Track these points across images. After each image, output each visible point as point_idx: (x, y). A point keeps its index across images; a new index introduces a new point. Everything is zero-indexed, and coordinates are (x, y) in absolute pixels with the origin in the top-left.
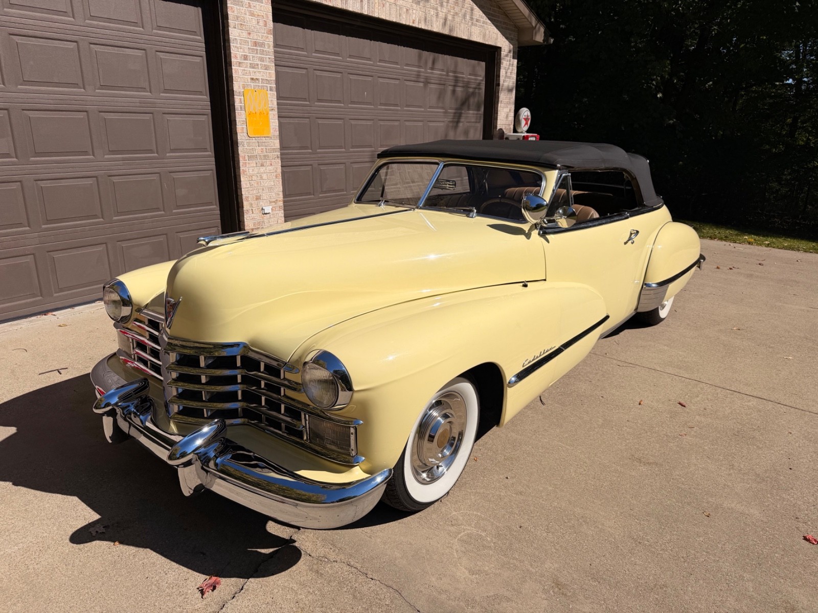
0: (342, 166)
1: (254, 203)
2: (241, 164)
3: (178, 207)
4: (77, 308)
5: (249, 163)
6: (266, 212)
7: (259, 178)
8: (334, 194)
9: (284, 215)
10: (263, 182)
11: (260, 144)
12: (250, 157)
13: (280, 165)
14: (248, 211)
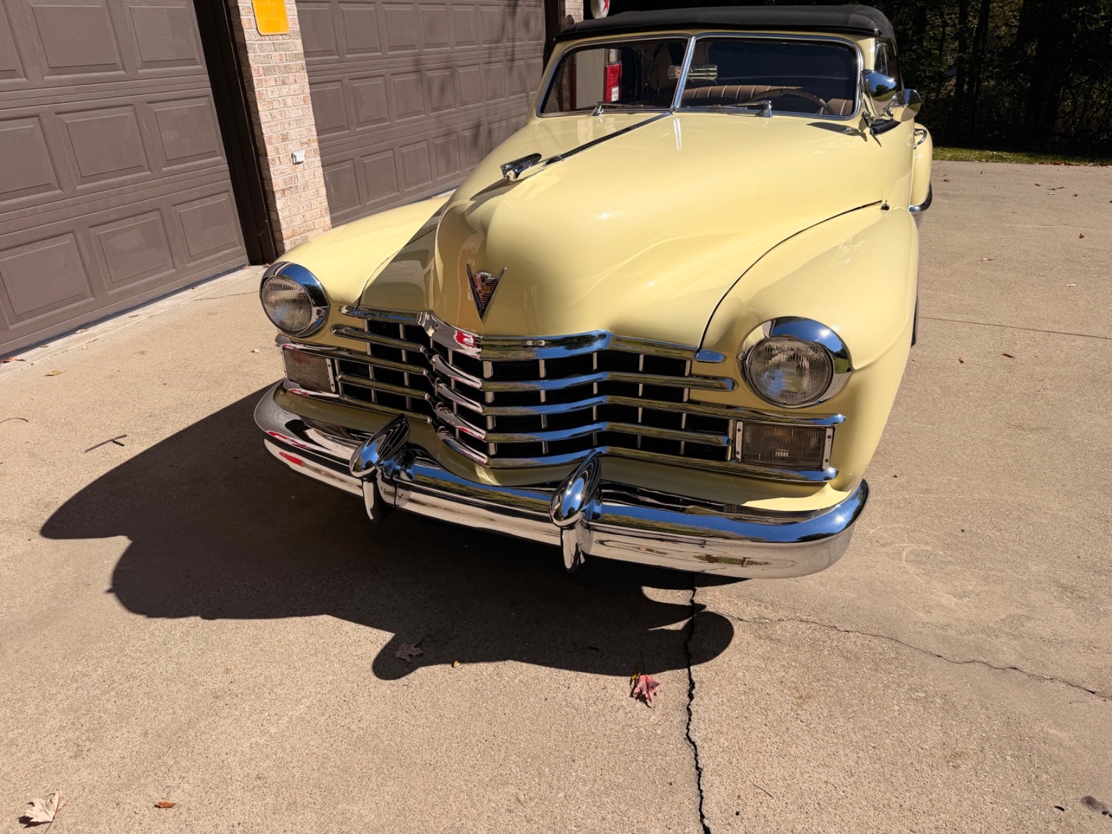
0: (380, 81)
1: (280, 145)
2: (255, 82)
3: (170, 162)
4: (52, 345)
5: (266, 81)
6: (298, 161)
7: (282, 106)
8: (375, 126)
9: (322, 163)
10: (288, 111)
11: (277, 47)
12: (267, 70)
13: (307, 81)
14: (273, 160)
